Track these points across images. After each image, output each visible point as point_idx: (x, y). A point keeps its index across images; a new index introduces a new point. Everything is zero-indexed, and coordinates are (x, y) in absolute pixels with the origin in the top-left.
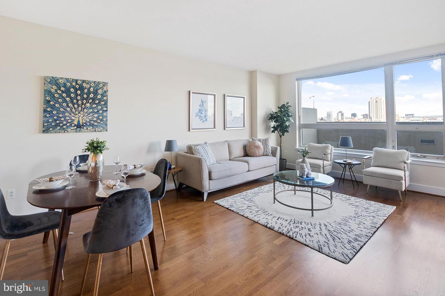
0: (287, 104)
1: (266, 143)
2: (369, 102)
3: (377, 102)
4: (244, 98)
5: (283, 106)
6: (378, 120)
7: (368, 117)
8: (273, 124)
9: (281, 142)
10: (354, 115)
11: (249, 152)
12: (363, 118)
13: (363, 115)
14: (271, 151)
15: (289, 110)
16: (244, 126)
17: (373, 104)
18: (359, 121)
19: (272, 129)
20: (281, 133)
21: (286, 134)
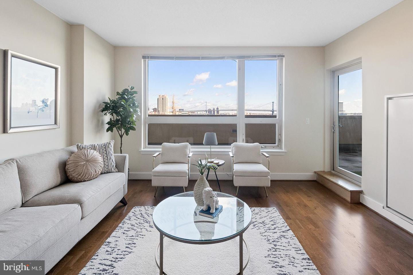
0: (132, 89)
1: (106, 151)
2: (158, 99)
3: (163, 99)
5: (125, 91)
6: (164, 112)
7: (157, 111)
8: (107, 118)
9: (121, 144)
11: (72, 174)
13: (154, 109)
14: (115, 163)
15: (135, 98)
16: (56, 123)
17: (160, 101)
18: (151, 114)
19: (107, 126)
20: (123, 130)
21: (131, 132)
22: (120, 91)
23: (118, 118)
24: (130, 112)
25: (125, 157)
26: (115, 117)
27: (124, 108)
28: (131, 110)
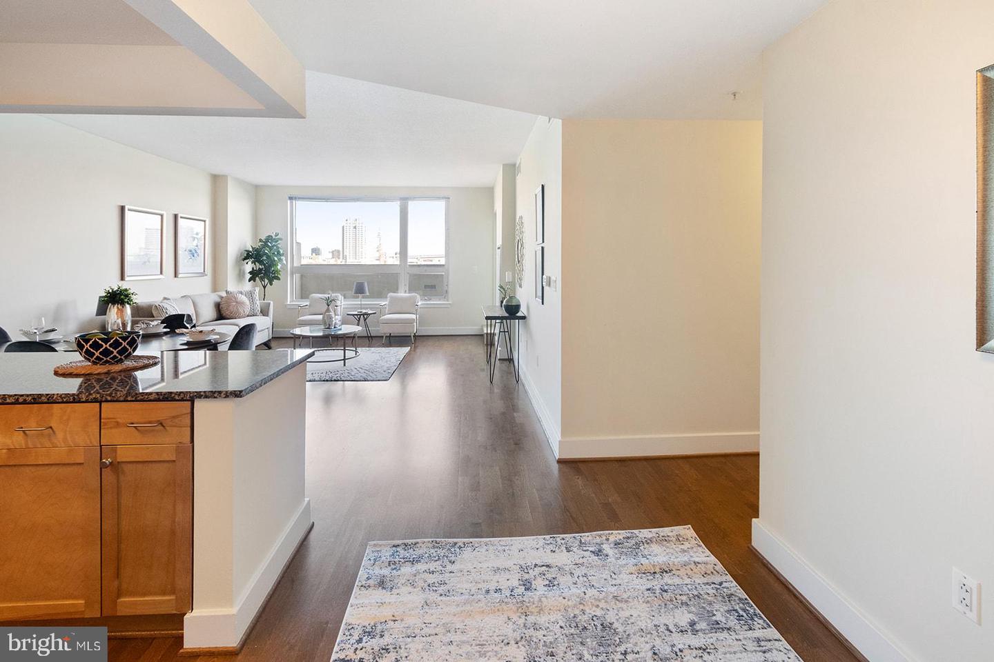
0: (276, 236)
1: (251, 297)
2: (343, 227)
3: (355, 227)
4: (205, 221)
5: (269, 238)
6: (357, 261)
7: (341, 256)
8: (249, 266)
9: (265, 293)
10: (316, 251)
11: (225, 313)
12: (331, 257)
13: (333, 252)
14: (260, 308)
15: (279, 246)
17: (349, 234)
18: (325, 263)
19: (249, 276)
20: (266, 281)
21: (275, 282)
22: (263, 238)
23: (261, 267)
24: (274, 260)
25: (269, 304)
26: (258, 266)
27: (268, 257)
28: (276, 259)
